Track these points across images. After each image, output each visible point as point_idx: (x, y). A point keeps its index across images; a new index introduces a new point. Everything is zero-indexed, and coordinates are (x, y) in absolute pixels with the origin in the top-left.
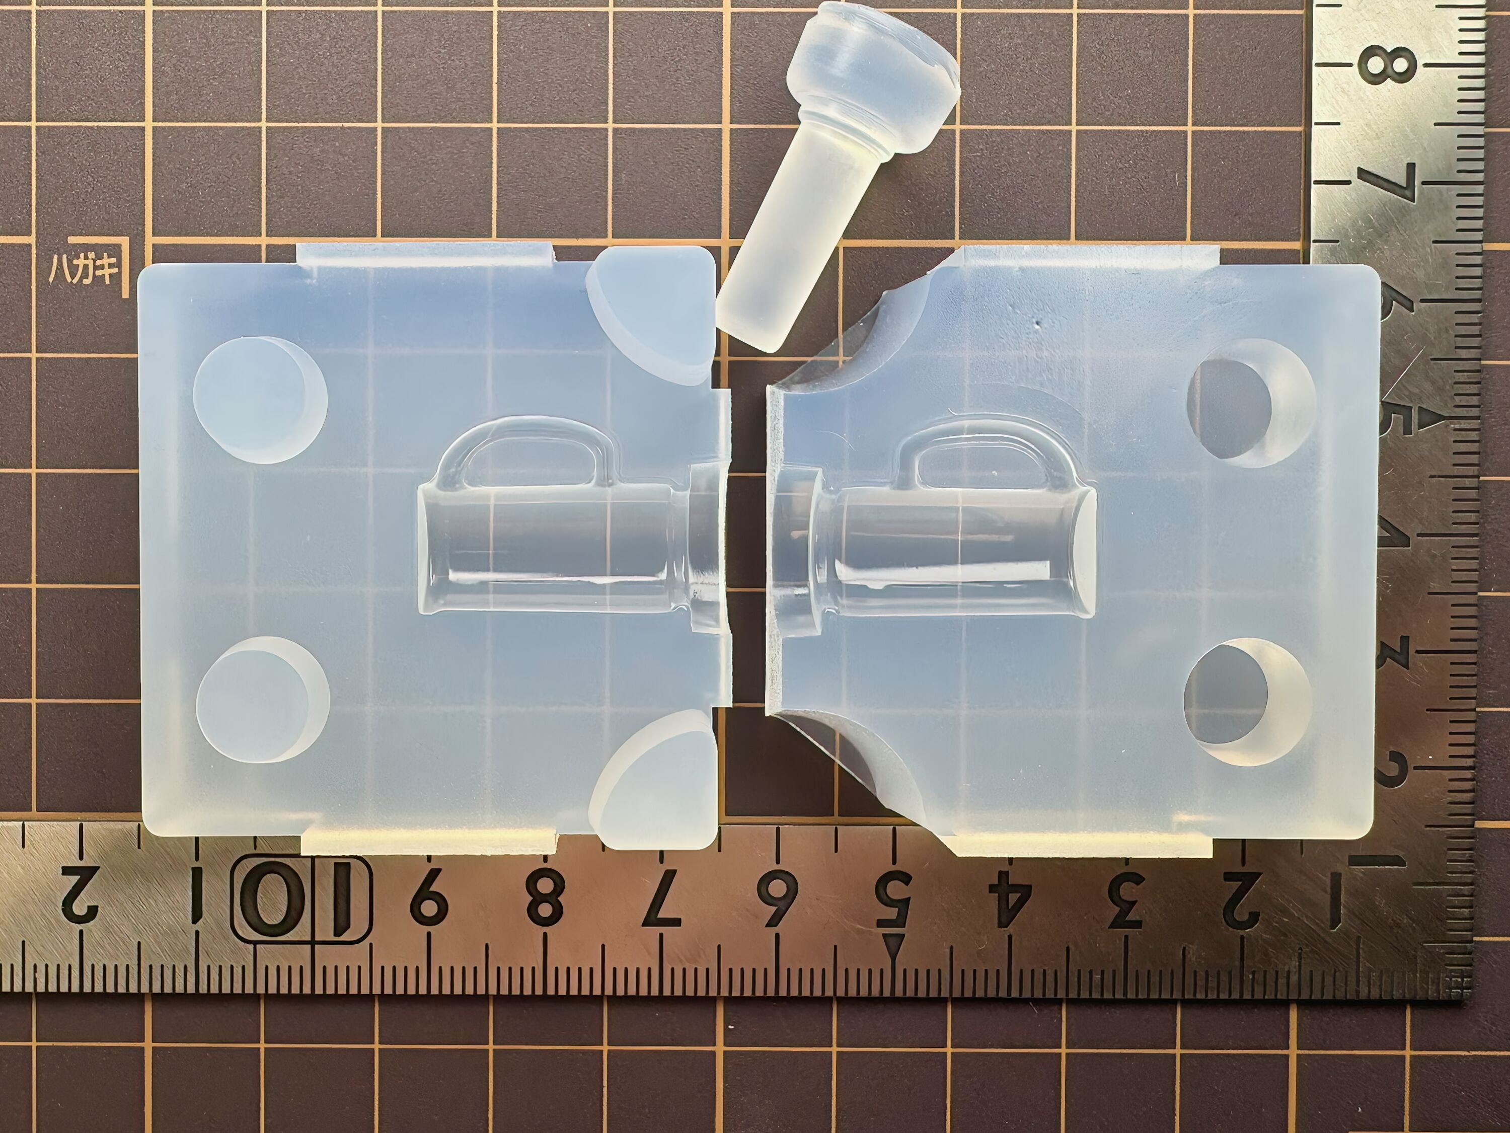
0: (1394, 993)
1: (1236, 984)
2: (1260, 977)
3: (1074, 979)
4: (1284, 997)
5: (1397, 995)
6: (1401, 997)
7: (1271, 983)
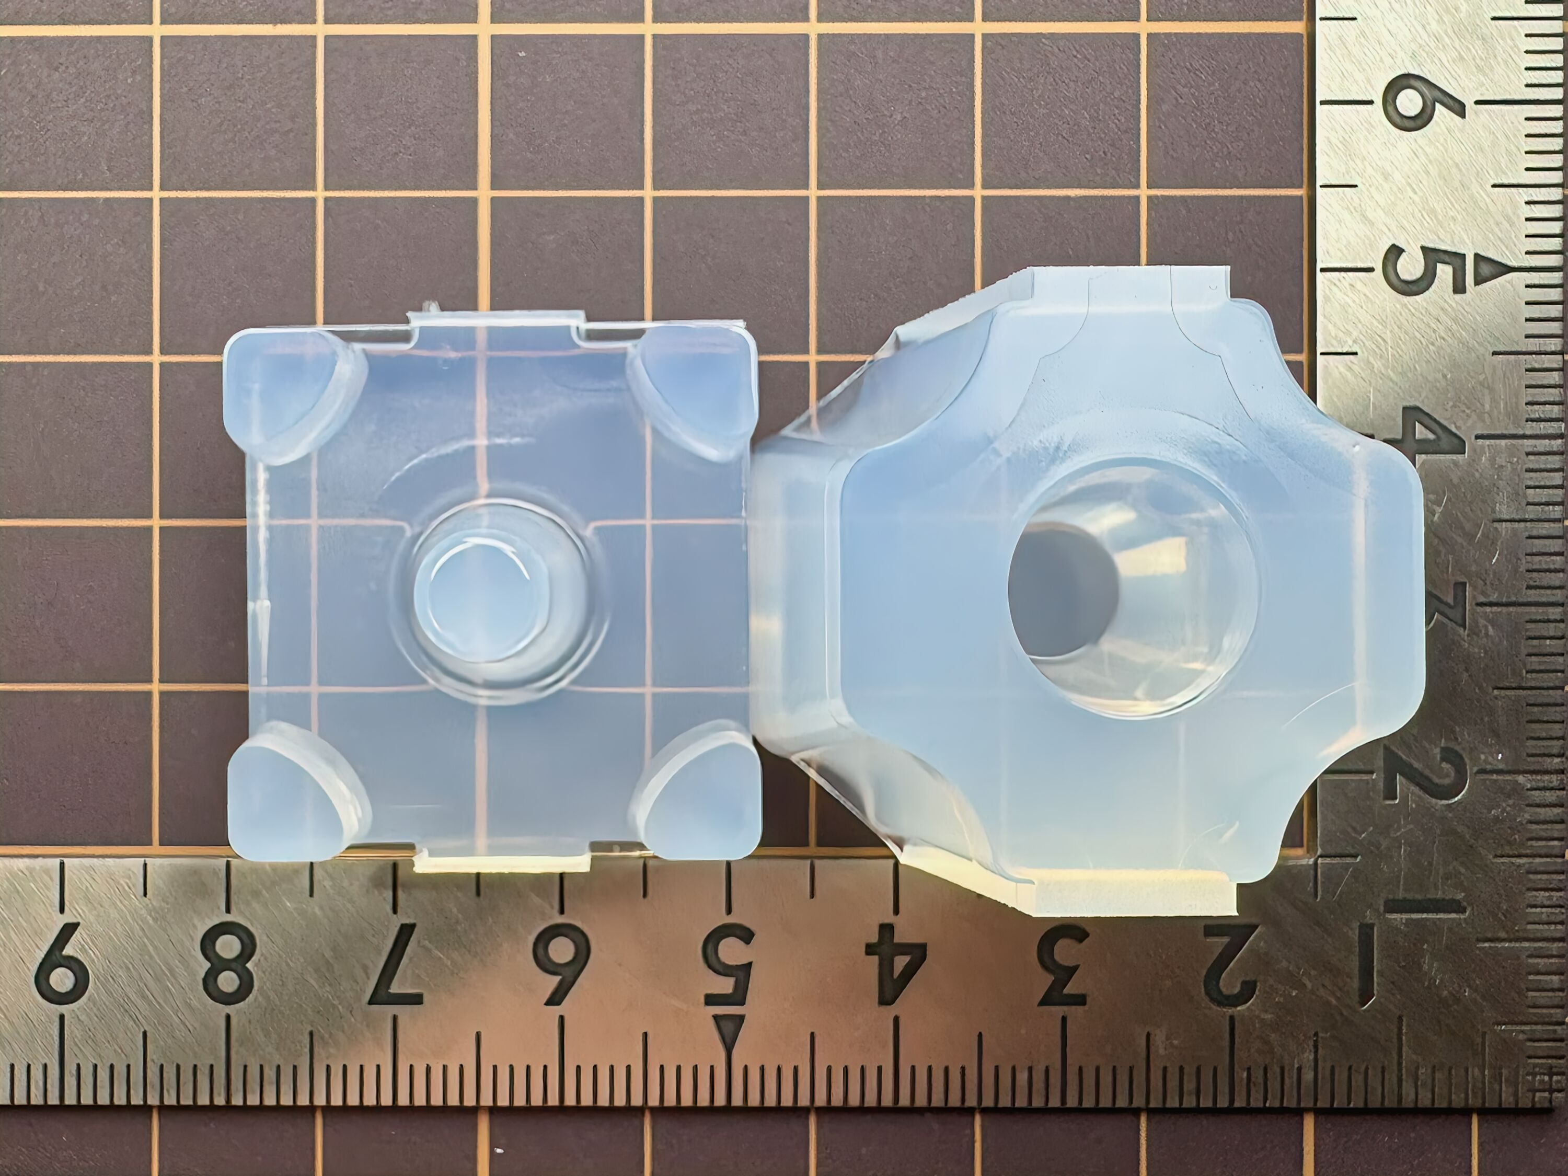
0: (1453, 1097)
1: (1223, 1087)
2: (1258, 1076)
3: (988, 1080)
4: (1294, 1105)
5: (1458, 1101)
6: (1462, 1105)
7: (1273, 1085)
